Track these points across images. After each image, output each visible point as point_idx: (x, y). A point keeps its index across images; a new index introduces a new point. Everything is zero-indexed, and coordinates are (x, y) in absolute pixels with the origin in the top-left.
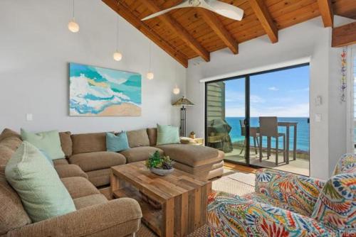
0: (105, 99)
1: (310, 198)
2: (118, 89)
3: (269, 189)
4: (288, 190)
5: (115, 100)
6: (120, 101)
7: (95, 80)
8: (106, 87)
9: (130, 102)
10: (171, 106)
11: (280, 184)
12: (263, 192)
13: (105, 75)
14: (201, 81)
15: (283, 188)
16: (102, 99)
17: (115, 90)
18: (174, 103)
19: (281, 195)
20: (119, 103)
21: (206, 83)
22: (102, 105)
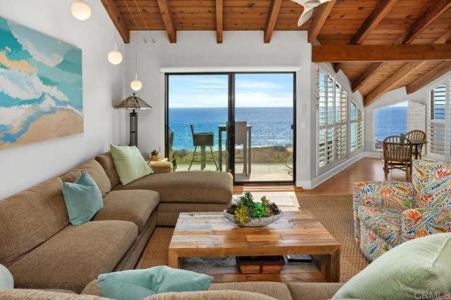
0: (29, 102)
1: (403, 196)
2: (51, 78)
3: (373, 199)
4: (388, 195)
5: (47, 104)
6: (54, 105)
7: (8, 54)
8: (31, 74)
9: (69, 107)
10: (111, 109)
11: (382, 192)
12: (367, 203)
13: (27, 45)
14: (161, 70)
15: (384, 195)
16: (24, 102)
17: (45, 81)
18: (118, 105)
19: (383, 200)
20: (53, 111)
22: (24, 118)
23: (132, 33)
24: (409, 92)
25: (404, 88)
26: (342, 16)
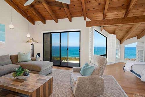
14: (41, 32)
18: (27, 41)
21: (44, 33)
23: (35, 22)
24: (138, 38)
25: (136, 37)
26: (94, 9)
